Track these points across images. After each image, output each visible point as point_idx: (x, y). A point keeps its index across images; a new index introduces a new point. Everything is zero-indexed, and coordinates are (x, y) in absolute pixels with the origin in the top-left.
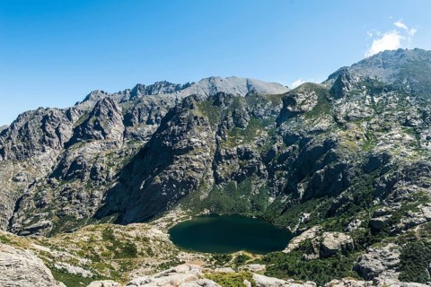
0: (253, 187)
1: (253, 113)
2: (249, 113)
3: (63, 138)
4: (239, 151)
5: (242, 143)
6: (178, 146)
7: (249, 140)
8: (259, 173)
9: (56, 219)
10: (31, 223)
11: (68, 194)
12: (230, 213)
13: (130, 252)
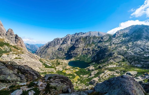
0: (88, 56)
2: (92, 41)
4: (88, 49)
6: (76, 47)
7: (90, 47)
8: (90, 54)
9: (57, 57)
10: (53, 57)
11: (59, 53)
13: (59, 64)
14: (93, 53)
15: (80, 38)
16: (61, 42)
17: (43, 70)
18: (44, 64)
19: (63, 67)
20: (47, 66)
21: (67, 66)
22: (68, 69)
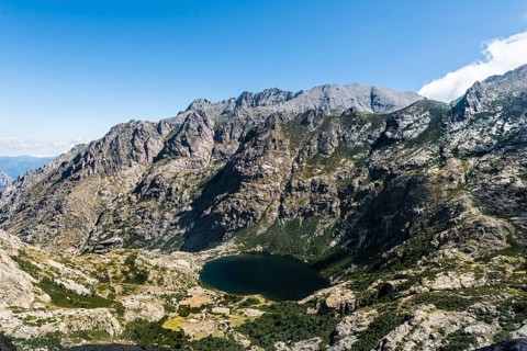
0: (319, 227)
1: (343, 137)
2: (338, 138)
3: (150, 153)
4: (313, 183)
5: (320, 174)
6: (247, 172)
7: (328, 171)
8: (330, 212)
9: (127, 236)
10: (106, 238)
11: (142, 212)
12: (283, 254)
13: (142, 278)
14: (344, 209)
15: (269, 124)
16: (156, 146)
17: (40, 322)
18: (47, 284)
19: (168, 298)
20: (62, 297)
21: (191, 291)
22: (196, 310)
